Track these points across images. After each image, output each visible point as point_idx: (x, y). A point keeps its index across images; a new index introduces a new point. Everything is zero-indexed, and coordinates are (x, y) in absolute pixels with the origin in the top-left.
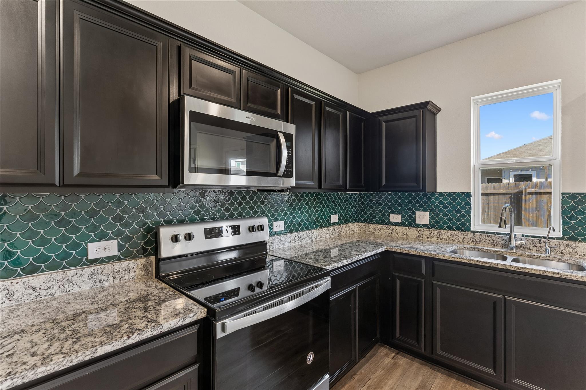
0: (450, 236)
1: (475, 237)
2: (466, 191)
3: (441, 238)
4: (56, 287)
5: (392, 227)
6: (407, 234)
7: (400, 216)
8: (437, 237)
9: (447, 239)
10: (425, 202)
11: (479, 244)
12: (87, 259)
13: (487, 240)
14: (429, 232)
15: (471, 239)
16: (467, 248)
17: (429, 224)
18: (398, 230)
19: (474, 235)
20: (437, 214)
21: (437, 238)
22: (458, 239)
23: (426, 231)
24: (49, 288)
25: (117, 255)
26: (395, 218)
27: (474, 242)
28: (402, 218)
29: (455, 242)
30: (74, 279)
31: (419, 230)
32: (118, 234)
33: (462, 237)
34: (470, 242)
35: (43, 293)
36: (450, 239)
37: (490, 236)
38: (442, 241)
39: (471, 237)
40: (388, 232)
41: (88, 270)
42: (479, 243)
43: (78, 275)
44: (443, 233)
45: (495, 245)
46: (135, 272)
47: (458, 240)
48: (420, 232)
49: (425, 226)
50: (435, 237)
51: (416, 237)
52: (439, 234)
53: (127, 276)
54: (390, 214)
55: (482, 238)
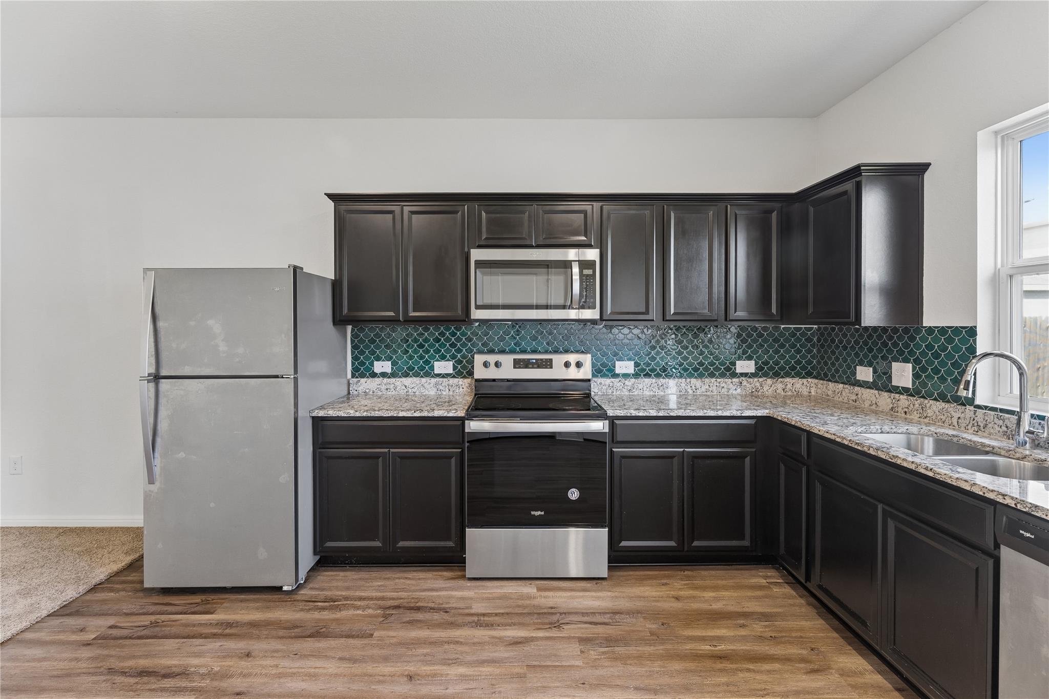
0: (938, 413)
1: (977, 416)
2: (969, 324)
3: (925, 415)
4: (416, 388)
5: (857, 389)
6: (876, 403)
7: (871, 369)
8: (918, 412)
9: (934, 417)
10: (907, 346)
11: (984, 432)
12: (434, 373)
13: (996, 426)
14: (907, 403)
15: (971, 422)
16: (939, 435)
17: (911, 387)
18: (864, 396)
19: (975, 413)
20: (924, 369)
21: (918, 416)
22: (950, 419)
23: (903, 400)
24: (413, 388)
25: (452, 374)
26: (865, 373)
27: (975, 428)
28: (873, 373)
29: (946, 425)
30: (425, 385)
31: (892, 398)
32: (453, 357)
33: (956, 415)
34: (969, 427)
35: (410, 390)
36: (939, 418)
37: (1002, 418)
38: (926, 420)
39: (971, 417)
40: (852, 398)
41: (433, 380)
42: (983, 430)
43: (428, 383)
44: (928, 405)
45: (1011, 436)
46: (463, 388)
47: (950, 422)
48: (894, 400)
49: (906, 391)
50: (915, 412)
51: (888, 409)
52: (922, 407)
53: (457, 391)
54: (857, 367)
55: (988, 421)
